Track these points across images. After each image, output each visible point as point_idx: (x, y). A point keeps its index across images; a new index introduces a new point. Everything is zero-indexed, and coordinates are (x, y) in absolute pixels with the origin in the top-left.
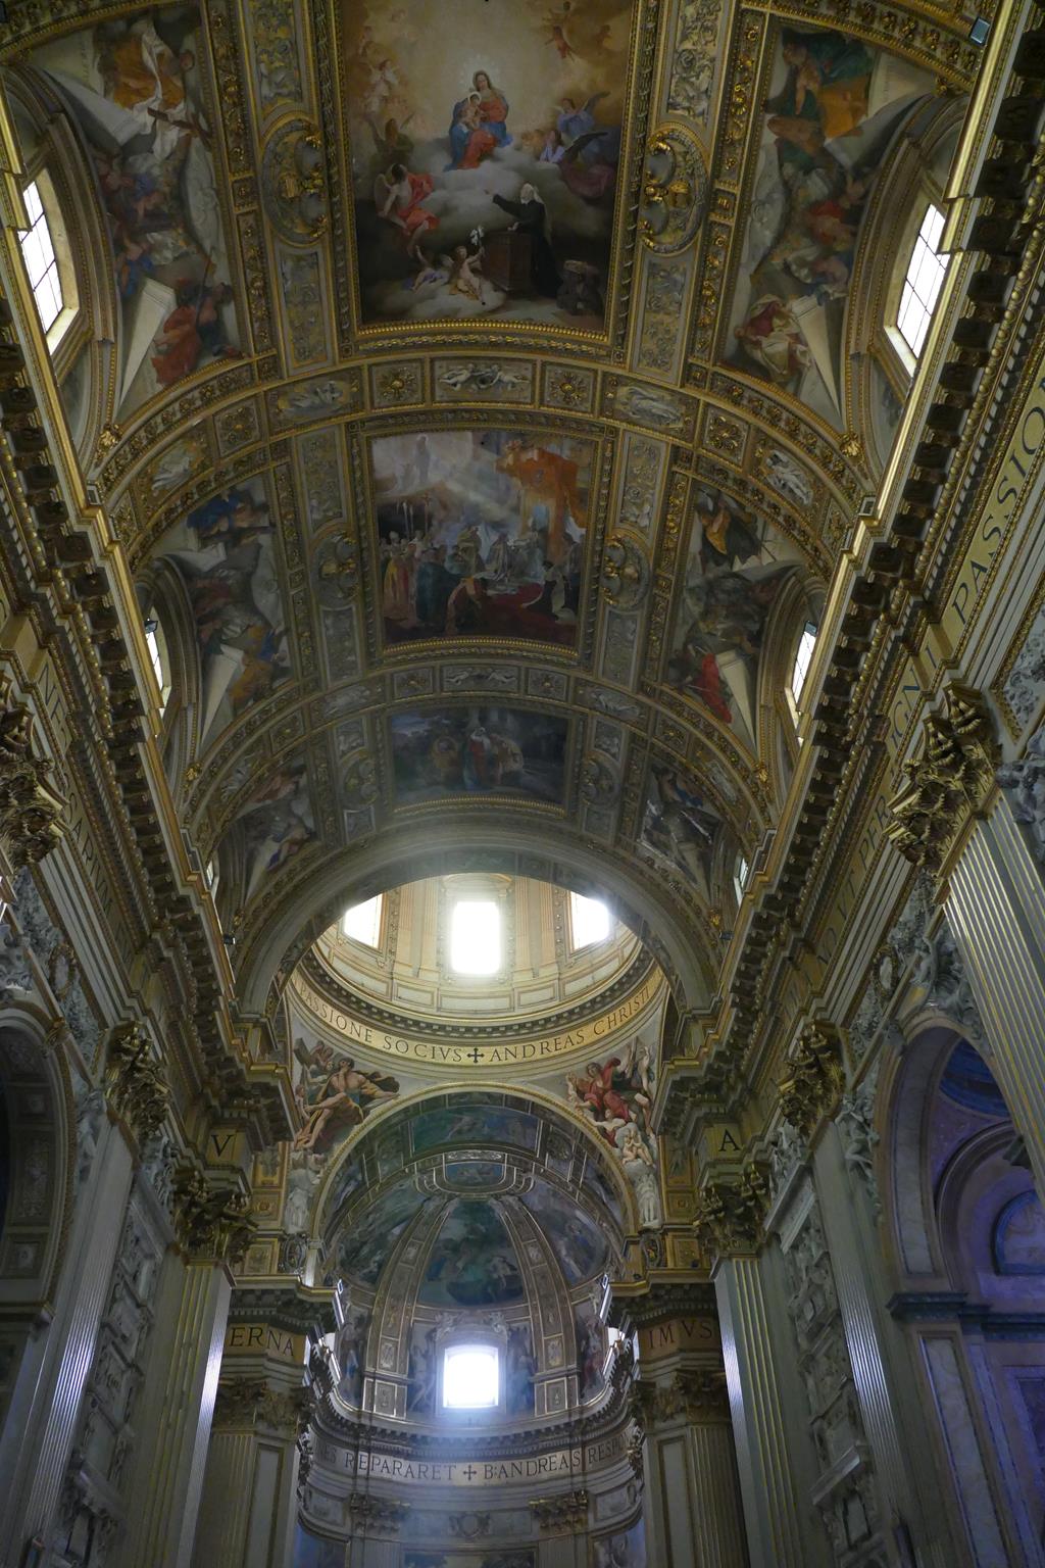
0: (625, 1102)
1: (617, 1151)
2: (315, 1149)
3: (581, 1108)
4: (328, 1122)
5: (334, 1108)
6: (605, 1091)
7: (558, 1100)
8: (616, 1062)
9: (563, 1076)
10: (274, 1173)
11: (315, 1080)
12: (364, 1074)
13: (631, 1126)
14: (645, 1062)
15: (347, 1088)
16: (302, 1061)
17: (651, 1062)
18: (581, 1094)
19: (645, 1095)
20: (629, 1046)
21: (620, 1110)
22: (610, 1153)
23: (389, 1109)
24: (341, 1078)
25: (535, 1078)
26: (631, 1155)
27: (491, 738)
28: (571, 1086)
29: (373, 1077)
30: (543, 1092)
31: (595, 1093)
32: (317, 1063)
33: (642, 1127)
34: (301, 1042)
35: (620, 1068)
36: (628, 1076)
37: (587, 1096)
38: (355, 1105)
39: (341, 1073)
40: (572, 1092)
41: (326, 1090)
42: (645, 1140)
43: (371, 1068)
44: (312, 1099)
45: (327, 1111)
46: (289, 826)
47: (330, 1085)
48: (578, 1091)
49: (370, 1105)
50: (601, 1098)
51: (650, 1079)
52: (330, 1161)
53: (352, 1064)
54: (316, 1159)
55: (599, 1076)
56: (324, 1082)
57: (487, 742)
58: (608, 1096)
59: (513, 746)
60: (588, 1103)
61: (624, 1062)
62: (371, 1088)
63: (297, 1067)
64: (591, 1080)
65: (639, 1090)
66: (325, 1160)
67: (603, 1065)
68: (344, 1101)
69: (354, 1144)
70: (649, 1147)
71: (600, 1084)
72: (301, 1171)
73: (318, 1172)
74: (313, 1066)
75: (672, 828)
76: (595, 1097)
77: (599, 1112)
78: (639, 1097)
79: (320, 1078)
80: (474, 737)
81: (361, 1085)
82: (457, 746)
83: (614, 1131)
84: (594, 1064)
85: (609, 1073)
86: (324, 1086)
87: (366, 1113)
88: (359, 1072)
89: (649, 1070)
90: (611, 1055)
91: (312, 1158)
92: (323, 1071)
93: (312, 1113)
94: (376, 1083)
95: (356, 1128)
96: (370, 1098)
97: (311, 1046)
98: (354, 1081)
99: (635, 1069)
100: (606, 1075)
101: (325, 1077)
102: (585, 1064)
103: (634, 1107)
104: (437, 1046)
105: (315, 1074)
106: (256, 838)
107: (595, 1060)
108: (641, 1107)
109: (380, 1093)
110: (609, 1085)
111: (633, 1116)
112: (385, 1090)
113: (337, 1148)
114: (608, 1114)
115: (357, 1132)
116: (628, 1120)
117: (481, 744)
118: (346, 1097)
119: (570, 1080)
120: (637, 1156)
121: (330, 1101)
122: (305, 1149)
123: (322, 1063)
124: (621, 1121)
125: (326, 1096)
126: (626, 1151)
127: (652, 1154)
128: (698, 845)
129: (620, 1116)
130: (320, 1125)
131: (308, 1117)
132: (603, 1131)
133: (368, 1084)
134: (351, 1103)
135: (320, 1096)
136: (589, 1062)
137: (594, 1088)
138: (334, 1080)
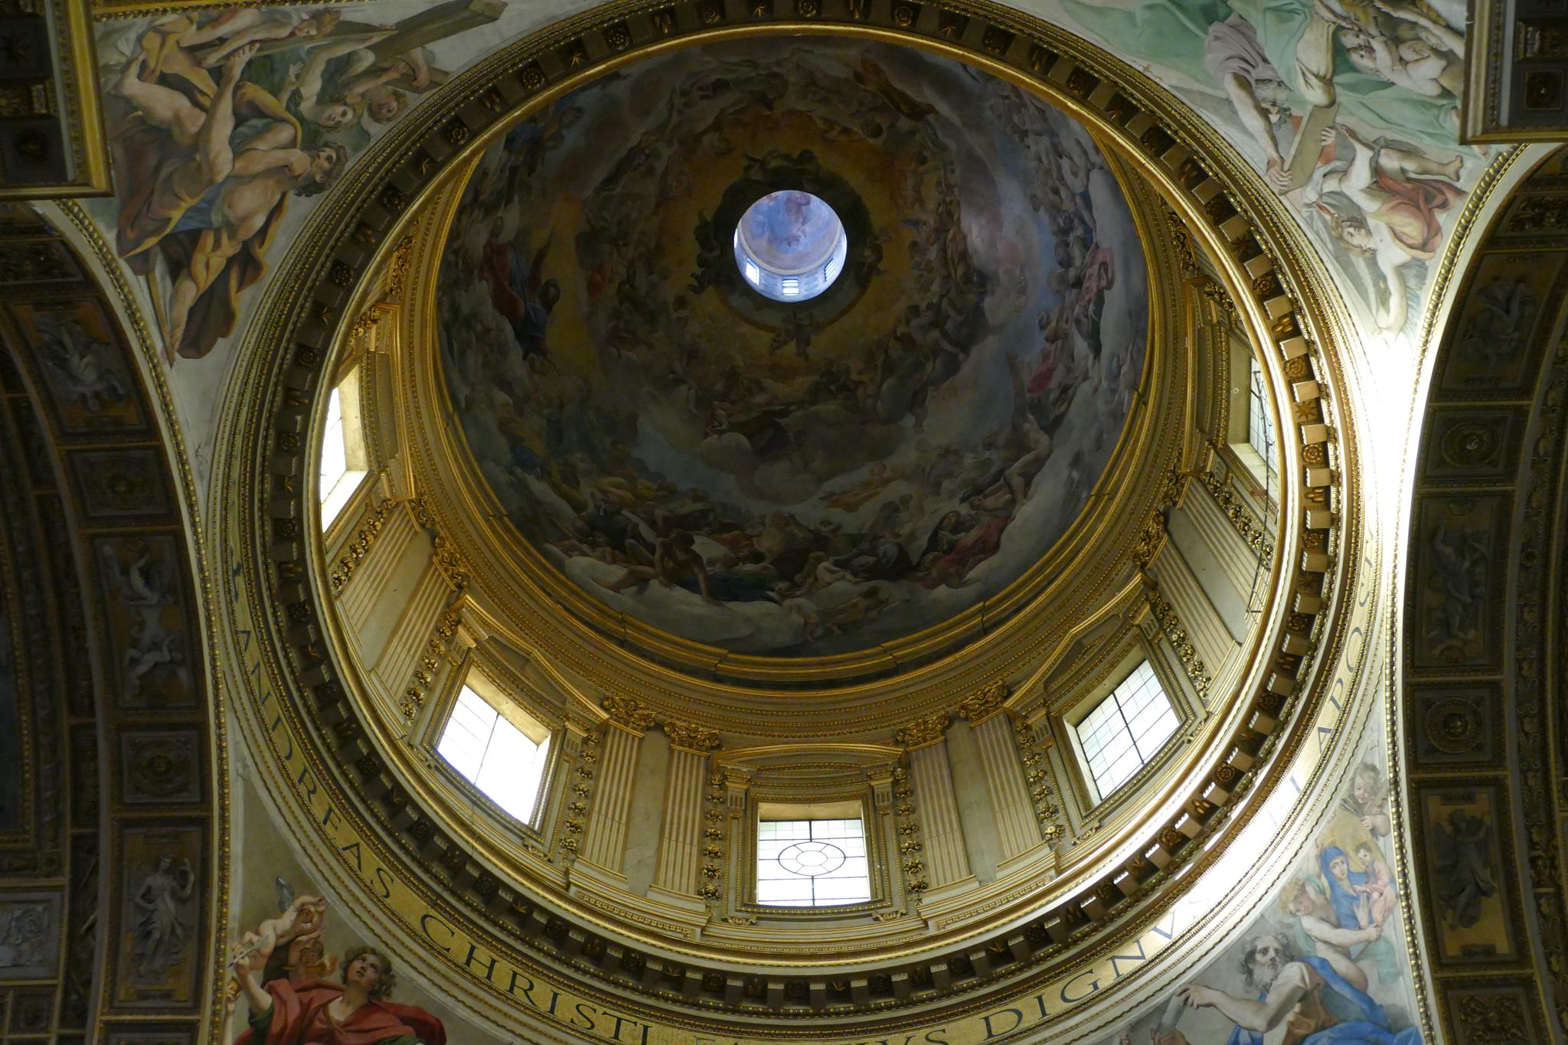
3: (242, 986)
7: (235, 906)
9: (309, 887)
11: (319, 67)
12: (263, 232)
24: (281, 156)
25: (263, 794)
28: (288, 919)
29: (246, 262)
31: (305, 1007)
32: (374, 72)
37: (282, 985)
39: (298, 158)
40: (271, 932)
41: (260, 113)
47: (271, 122)
48: (281, 951)
55: (361, 1000)
56: (294, 99)
60: (266, 1000)
62: (210, 261)
64: (335, 978)
67: (399, 997)
71: (337, 1011)
74: (368, 59)
76: (294, 1010)
79: (312, 87)
81: (230, 226)
84: (386, 969)
90: (444, 1009)
92: (333, 91)
93: (218, 74)
94: (223, 276)
95: (110, 237)
96: (178, 268)
100: (378, 1020)
101: (306, 105)
102: (370, 941)
107: (397, 965)
109: (190, 293)
112: (192, 312)
118: (209, 183)
119: (302, 911)
121: (222, 130)
125: (244, 114)
131: (213, 59)
133: (229, 248)
134: (188, 203)
135: (256, 93)
136: (382, 948)
137: (318, 997)
138: (285, 134)
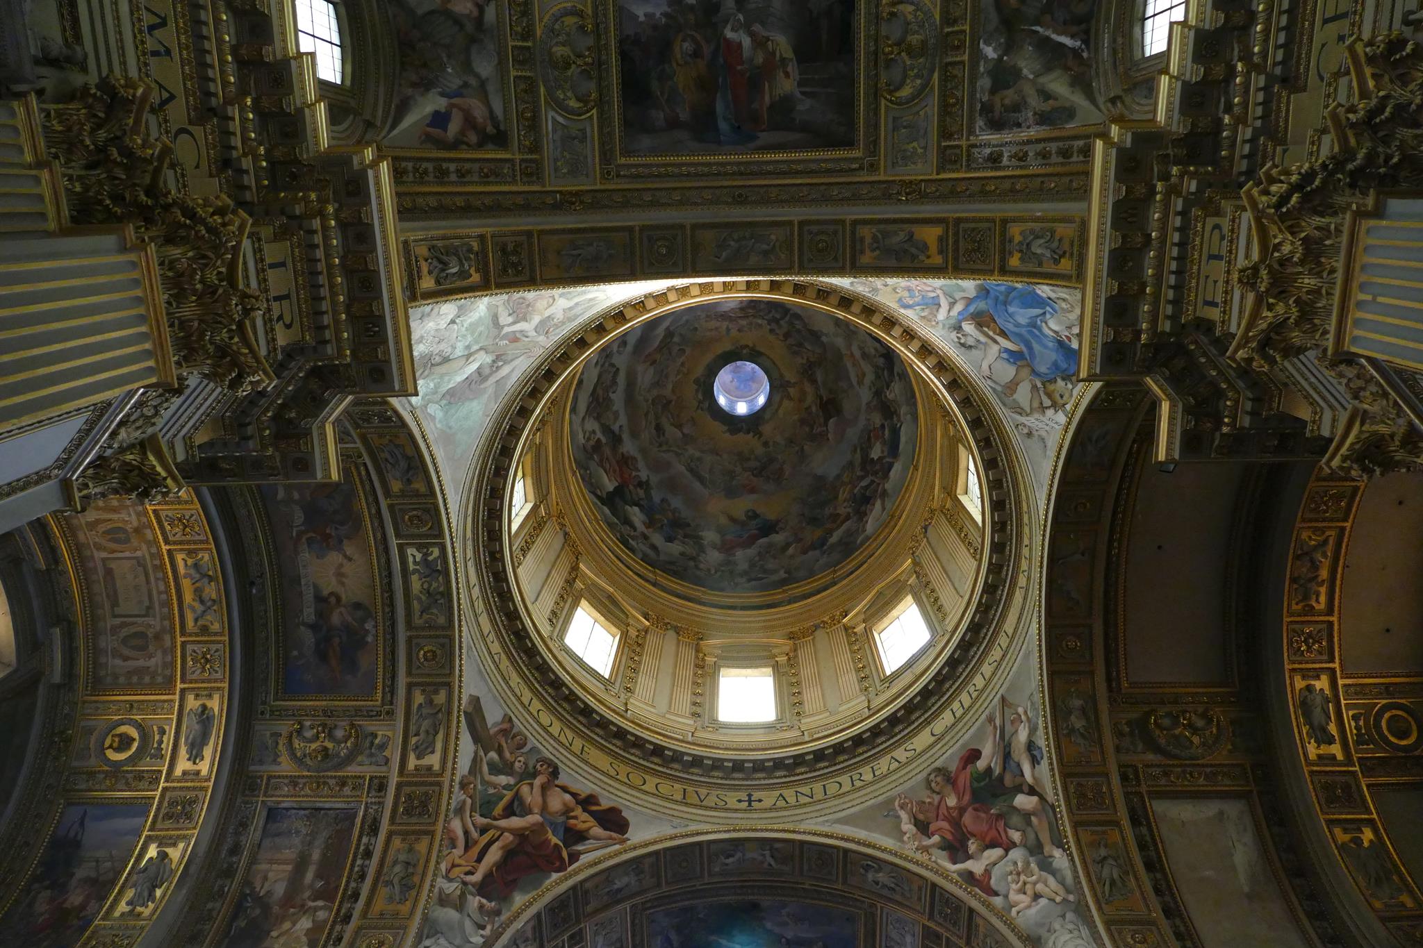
0: (1000, 816)
1: (998, 901)
2: (483, 889)
3: (925, 849)
4: (509, 854)
5: (520, 834)
6: (962, 810)
7: (888, 842)
8: (974, 755)
9: (890, 801)
10: (403, 901)
11: (493, 778)
12: (574, 795)
13: (1016, 854)
14: (1023, 735)
15: (544, 809)
16: (476, 739)
17: (1033, 730)
18: (923, 827)
19: (1032, 791)
20: (991, 719)
21: (993, 833)
22: (988, 906)
23: (611, 857)
24: (537, 789)
25: (848, 812)
26: (1024, 900)
27: (752, 35)
28: (904, 815)
29: (587, 802)
30: (862, 834)
31: (945, 819)
32: (500, 751)
33: (1036, 849)
34: (475, 701)
35: (981, 764)
36: (997, 771)
37: (932, 828)
38: (555, 840)
39: (538, 782)
40: (908, 827)
41: (511, 803)
42: (1046, 865)
43: (585, 787)
44: (486, 806)
45: (508, 837)
46: (466, 85)
47: (517, 797)
48: (917, 822)
49: (580, 848)
50: (956, 823)
51: (1035, 761)
52: (504, 917)
53: (555, 773)
54: (481, 907)
55: (949, 787)
56: (507, 787)
57: (746, 42)
58: (967, 819)
59: (782, 44)
60: (936, 838)
61: (987, 750)
62: (583, 820)
63: (466, 746)
64: (937, 798)
65: (1018, 789)
66: (498, 913)
68: (538, 829)
69: (548, 897)
70: (1053, 873)
71: (952, 801)
72: (451, 914)
73: (483, 928)
74: (493, 755)
75: (1021, 63)
76: (945, 825)
77: (956, 849)
78: (1022, 801)
79: (503, 780)
80: (729, 34)
81: (567, 811)
82: (707, 50)
83: (987, 873)
84: (938, 770)
85: (964, 779)
86: (509, 795)
87: (574, 857)
88: (565, 789)
89: (1031, 746)
90: (963, 746)
91: (474, 901)
92: (507, 768)
93: (483, 831)
94: (591, 813)
95: (555, 876)
96: (581, 836)
97: (493, 716)
98: (557, 801)
99: (1007, 756)
100: (961, 782)
101: (511, 780)
102: (923, 775)
103: (1015, 820)
104: (690, 789)
105: (494, 769)
106: (414, 85)
107: (938, 764)
108: (1027, 816)
109: (597, 830)
110: (967, 798)
111: (1016, 836)
112: (606, 829)
113: (519, 899)
114: (972, 846)
115: (556, 884)
116: (1009, 846)
117: (740, 45)
118: (542, 824)
119: (902, 808)
120: (1037, 896)
121: (515, 822)
122: (465, 883)
123: (507, 755)
124: (998, 852)
125: (509, 812)
126: (1014, 897)
127: (1062, 882)
128: (1067, 68)
129: (993, 845)
130: (494, 855)
131: (475, 834)
132: (969, 877)
133: (578, 811)
134: (550, 835)
135: (498, 810)
136: (929, 769)
137: (943, 810)
138: (525, 789)
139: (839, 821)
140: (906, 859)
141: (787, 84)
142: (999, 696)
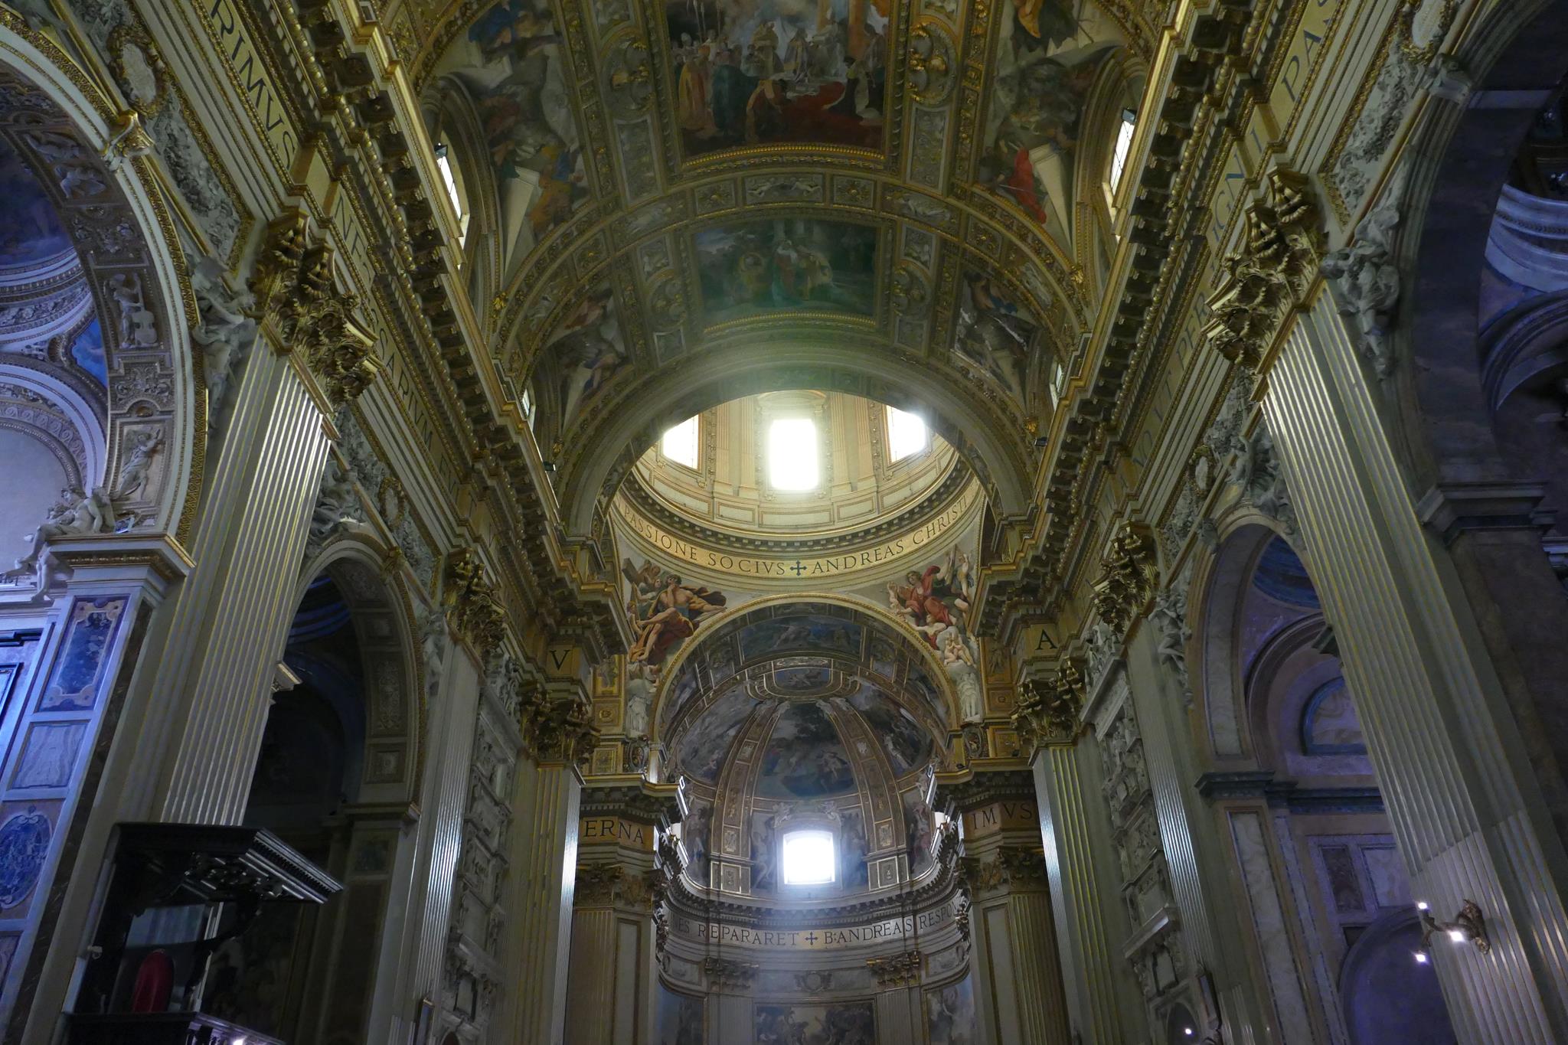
0: (946, 607)
1: (938, 653)
2: (651, 660)
4: (661, 635)
5: (664, 622)
6: (925, 598)
7: (880, 607)
8: (936, 570)
9: (884, 584)
10: (612, 684)
11: (644, 597)
12: (691, 590)
13: (952, 629)
14: (965, 569)
15: (675, 602)
16: (631, 580)
17: (971, 568)
18: (902, 602)
19: (965, 599)
20: (947, 554)
21: (941, 615)
22: (933, 656)
23: (717, 622)
24: (670, 594)
25: (859, 586)
26: (952, 657)
27: (797, 251)
28: (892, 593)
29: (699, 592)
30: (866, 601)
31: (915, 600)
32: (646, 581)
33: (962, 630)
34: (628, 562)
35: (939, 576)
36: (948, 582)
37: (908, 603)
38: (684, 619)
39: (669, 589)
40: (893, 600)
41: (656, 607)
42: (966, 642)
43: (697, 584)
44: (643, 615)
45: (658, 626)
46: (600, 352)
47: (659, 602)
48: (899, 598)
49: (698, 619)
50: (922, 605)
51: (969, 585)
52: (664, 672)
53: (679, 580)
54: (651, 670)
55: (920, 583)
56: (652, 599)
57: (794, 255)
58: (928, 603)
59: (821, 258)
60: (909, 610)
61: (944, 569)
62: (698, 603)
63: (627, 587)
64: (912, 587)
65: (959, 595)
66: (660, 670)
67: (923, 572)
68: (674, 614)
69: (686, 655)
70: (969, 648)
71: (920, 591)
72: (637, 682)
73: (654, 682)
74: (642, 584)
75: (986, 336)
76: (915, 603)
77: (920, 617)
78: (958, 602)
79: (650, 595)
80: (780, 251)
81: (689, 600)
82: (764, 261)
83: (935, 635)
84: (914, 573)
85: (929, 580)
86: (654, 602)
87: (696, 626)
88: (686, 588)
89: (968, 576)
91: (647, 669)
92: (651, 588)
93: (644, 628)
94: (703, 598)
95: (687, 640)
96: (699, 612)
97: (638, 564)
98: (682, 596)
99: (954, 576)
100: (926, 582)
101: (654, 594)
102: (904, 573)
103: (954, 611)
104: (761, 561)
105: (644, 592)
106: (568, 366)
107: (914, 569)
108: (961, 611)
109: (708, 607)
110: (929, 591)
111: (954, 620)
112: (713, 603)
113: (671, 659)
114: (929, 619)
115: (688, 645)
116: (949, 624)
117: (789, 257)
118: (675, 612)
119: (891, 588)
120: (958, 658)
121: (661, 616)
122: (640, 661)
123: (650, 581)
124: (943, 625)
125: (656, 611)
126: (947, 653)
127: (972, 655)
128: (1013, 352)
129: (940, 621)
130: (652, 638)
131: (640, 631)
132: (925, 635)
133: (695, 598)
134: (681, 617)
135: (651, 611)
136: (908, 570)
137: (914, 595)
138: (663, 595)
139: (853, 592)
140: (891, 619)
141: (826, 278)
142: (953, 544)
